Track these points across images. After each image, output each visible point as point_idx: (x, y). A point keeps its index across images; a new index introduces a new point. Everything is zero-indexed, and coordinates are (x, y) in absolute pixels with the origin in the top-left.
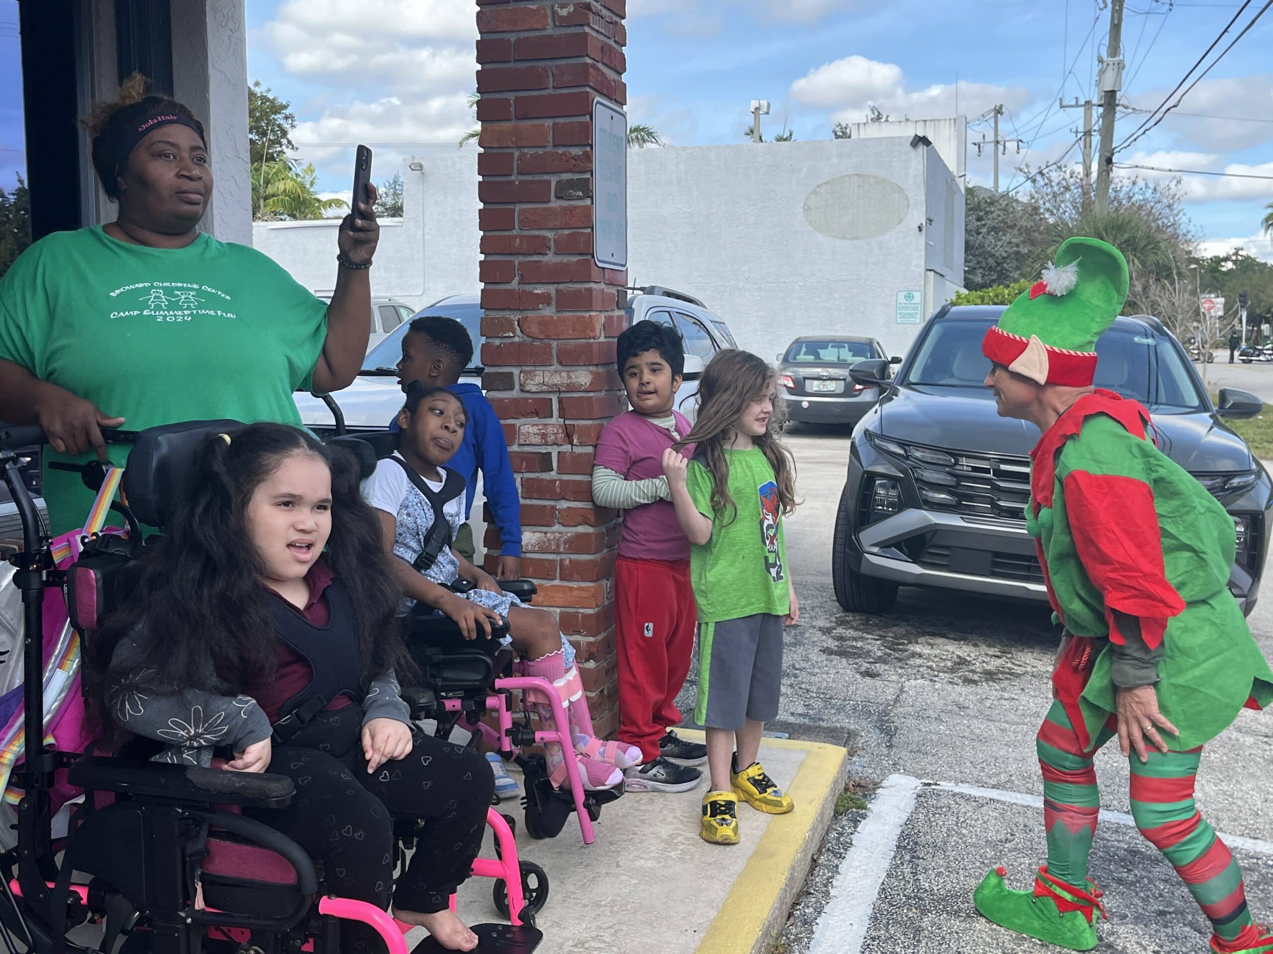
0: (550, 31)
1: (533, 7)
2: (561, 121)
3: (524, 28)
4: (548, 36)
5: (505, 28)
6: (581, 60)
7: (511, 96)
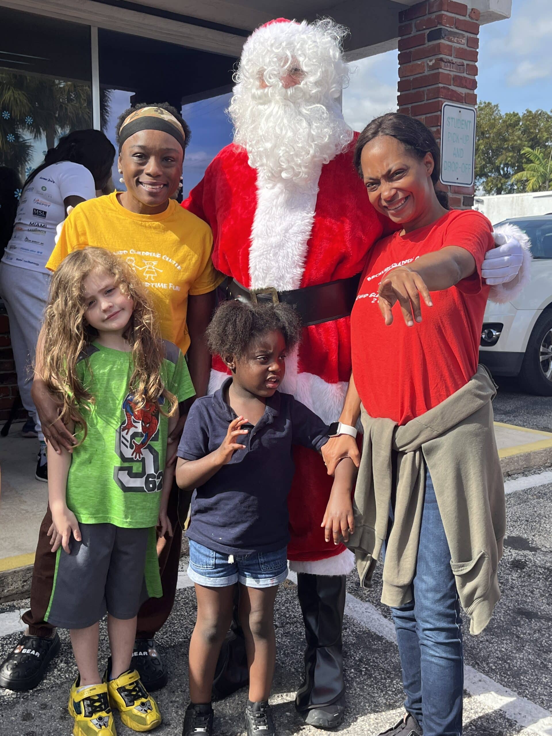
0: (426, 73)
1: (419, 63)
2: (428, 115)
3: (416, 73)
4: (426, 76)
5: (409, 74)
6: (437, 86)
7: (410, 106)
